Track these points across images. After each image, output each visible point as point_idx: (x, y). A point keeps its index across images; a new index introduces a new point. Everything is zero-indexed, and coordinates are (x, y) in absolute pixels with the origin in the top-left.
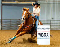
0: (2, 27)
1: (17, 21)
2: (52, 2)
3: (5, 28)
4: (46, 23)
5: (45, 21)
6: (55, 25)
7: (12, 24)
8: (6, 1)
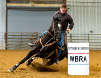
0: (6, 45)
1: (32, 36)
2: (91, 5)
3: (12, 47)
4: (81, 38)
5: (79, 35)
6: (96, 41)
7: (23, 40)
8: (13, 3)
